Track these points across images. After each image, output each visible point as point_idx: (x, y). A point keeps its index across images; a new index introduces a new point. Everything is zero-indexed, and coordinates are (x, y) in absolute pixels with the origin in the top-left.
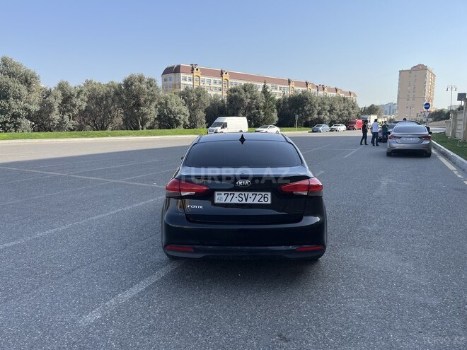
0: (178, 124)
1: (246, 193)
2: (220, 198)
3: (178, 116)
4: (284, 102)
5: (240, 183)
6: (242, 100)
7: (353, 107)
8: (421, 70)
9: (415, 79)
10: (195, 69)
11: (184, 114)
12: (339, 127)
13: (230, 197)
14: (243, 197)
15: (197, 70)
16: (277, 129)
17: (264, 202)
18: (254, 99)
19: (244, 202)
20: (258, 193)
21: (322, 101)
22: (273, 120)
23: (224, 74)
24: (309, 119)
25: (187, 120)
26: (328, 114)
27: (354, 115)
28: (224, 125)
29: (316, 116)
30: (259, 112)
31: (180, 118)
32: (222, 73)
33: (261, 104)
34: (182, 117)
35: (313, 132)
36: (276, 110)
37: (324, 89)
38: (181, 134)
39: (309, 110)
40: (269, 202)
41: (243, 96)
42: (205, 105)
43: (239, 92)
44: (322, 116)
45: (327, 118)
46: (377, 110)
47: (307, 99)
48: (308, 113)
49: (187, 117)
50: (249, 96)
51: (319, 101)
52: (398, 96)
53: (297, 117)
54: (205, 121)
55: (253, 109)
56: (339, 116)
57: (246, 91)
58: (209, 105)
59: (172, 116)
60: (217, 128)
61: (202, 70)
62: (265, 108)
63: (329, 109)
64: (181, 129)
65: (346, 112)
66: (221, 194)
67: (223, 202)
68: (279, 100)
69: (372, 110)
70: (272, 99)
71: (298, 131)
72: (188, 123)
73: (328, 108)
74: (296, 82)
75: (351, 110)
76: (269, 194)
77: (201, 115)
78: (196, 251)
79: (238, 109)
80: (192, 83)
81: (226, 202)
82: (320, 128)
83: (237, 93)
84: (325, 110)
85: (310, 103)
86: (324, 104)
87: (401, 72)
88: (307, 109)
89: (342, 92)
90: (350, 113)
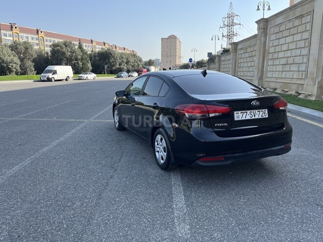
0: (10, 71)
1: (254, 111)
2: (239, 116)
3: (11, 64)
4: (95, 56)
5: (254, 103)
6: (64, 53)
7: (140, 61)
8: (173, 38)
9: (170, 44)
10: (14, 27)
11: (15, 63)
12: (133, 74)
13: (245, 114)
14: (252, 114)
15: (16, 28)
16: (94, 75)
17: (264, 117)
18: (73, 53)
19: (253, 118)
20: (261, 110)
21: (121, 56)
22: (88, 68)
23: (40, 32)
24: (114, 68)
25: (18, 68)
26: (126, 65)
27: (141, 66)
28: (55, 72)
29: (118, 66)
30: (78, 63)
31: (12, 66)
32: (38, 32)
33: (79, 57)
34: (14, 65)
35: (118, 77)
36: (90, 62)
37: (116, 48)
38: (16, 79)
39: (113, 62)
40: (267, 116)
41: (64, 50)
42: (32, 56)
43: (60, 46)
44: (122, 66)
45: (125, 68)
46: (153, 63)
47: (111, 54)
48: (113, 64)
49: (19, 66)
50: (69, 50)
51: (119, 56)
52: (162, 54)
53: (106, 67)
54: (33, 69)
55: (73, 60)
56: (133, 66)
57: (66, 46)
58: (36, 56)
59: (5, 65)
60: (48, 74)
61: (20, 28)
62: (82, 60)
63: (126, 62)
64: (13, 75)
65: (136, 64)
66: (238, 113)
67: (240, 119)
68: (91, 54)
69: (150, 63)
70: (86, 53)
71: (107, 76)
72: (19, 70)
73: (125, 60)
74: (96, 42)
75: (139, 62)
76: (267, 110)
77: (30, 64)
78: (227, 159)
79: (61, 60)
80: (12, 39)
81: (243, 119)
82: (123, 75)
83: (59, 48)
84: (124, 62)
85: (113, 57)
86: (122, 58)
87: (162, 39)
88: (112, 61)
89: (128, 50)
90: (138, 65)
